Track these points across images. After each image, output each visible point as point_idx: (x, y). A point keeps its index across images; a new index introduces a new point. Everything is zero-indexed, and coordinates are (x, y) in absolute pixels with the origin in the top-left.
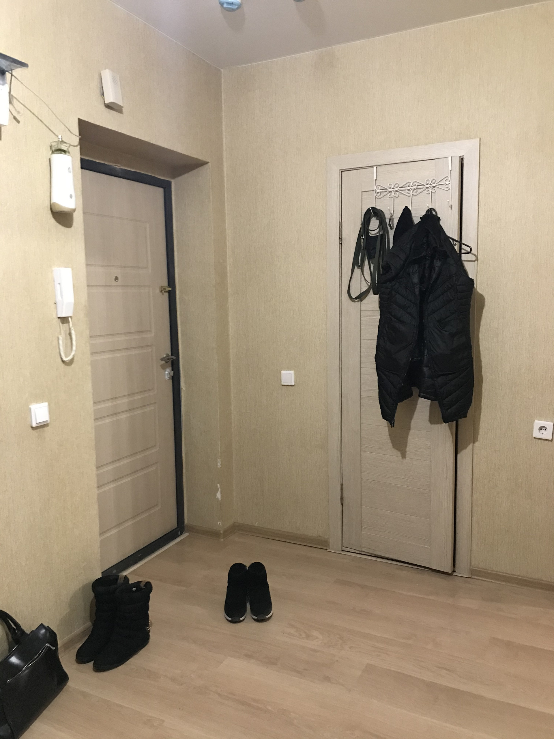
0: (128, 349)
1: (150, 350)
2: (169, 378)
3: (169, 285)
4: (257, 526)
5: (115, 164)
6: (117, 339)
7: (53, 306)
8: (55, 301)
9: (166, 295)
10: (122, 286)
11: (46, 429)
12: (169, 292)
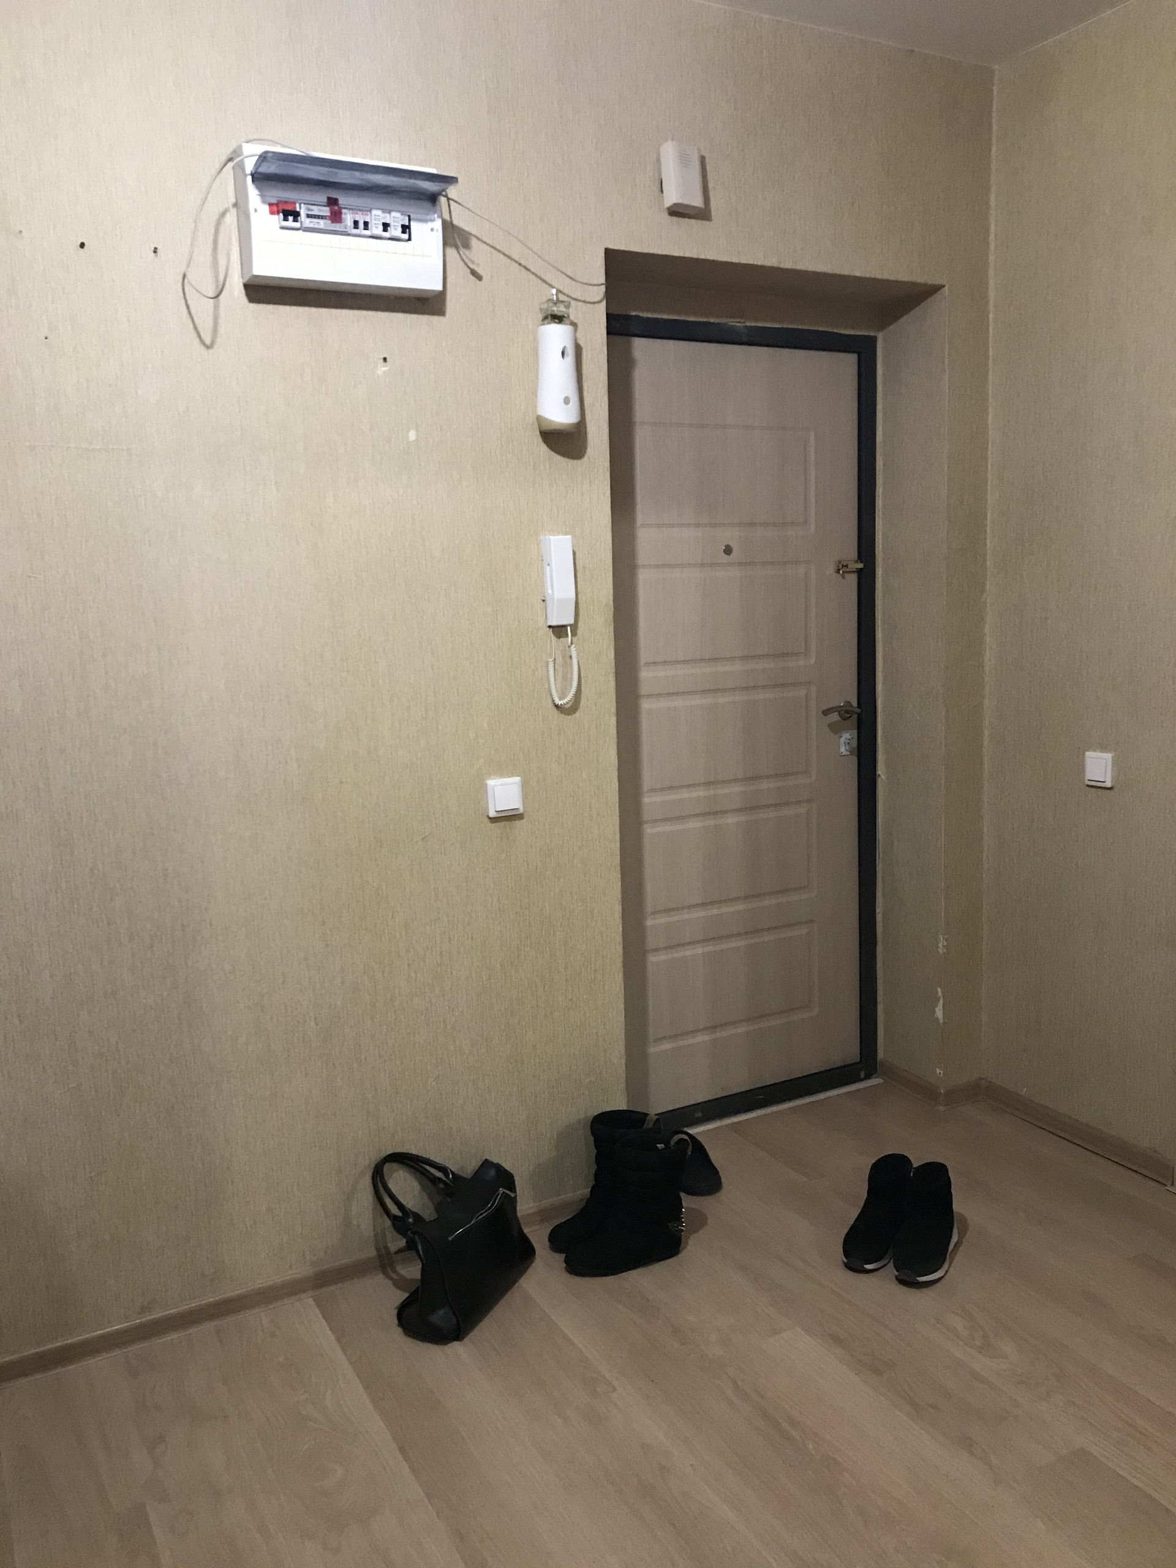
0: (746, 688)
1: (803, 692)
2: (851, 752)
3: (860, 558)
4: (1024, 1096)
5: (732, 320)
6: (720, 668)
7: (539, 605)
8: (544, 597)
9: (853, 579)
10: (740, 564)
11: (518, 823)
12: (859, 572)
